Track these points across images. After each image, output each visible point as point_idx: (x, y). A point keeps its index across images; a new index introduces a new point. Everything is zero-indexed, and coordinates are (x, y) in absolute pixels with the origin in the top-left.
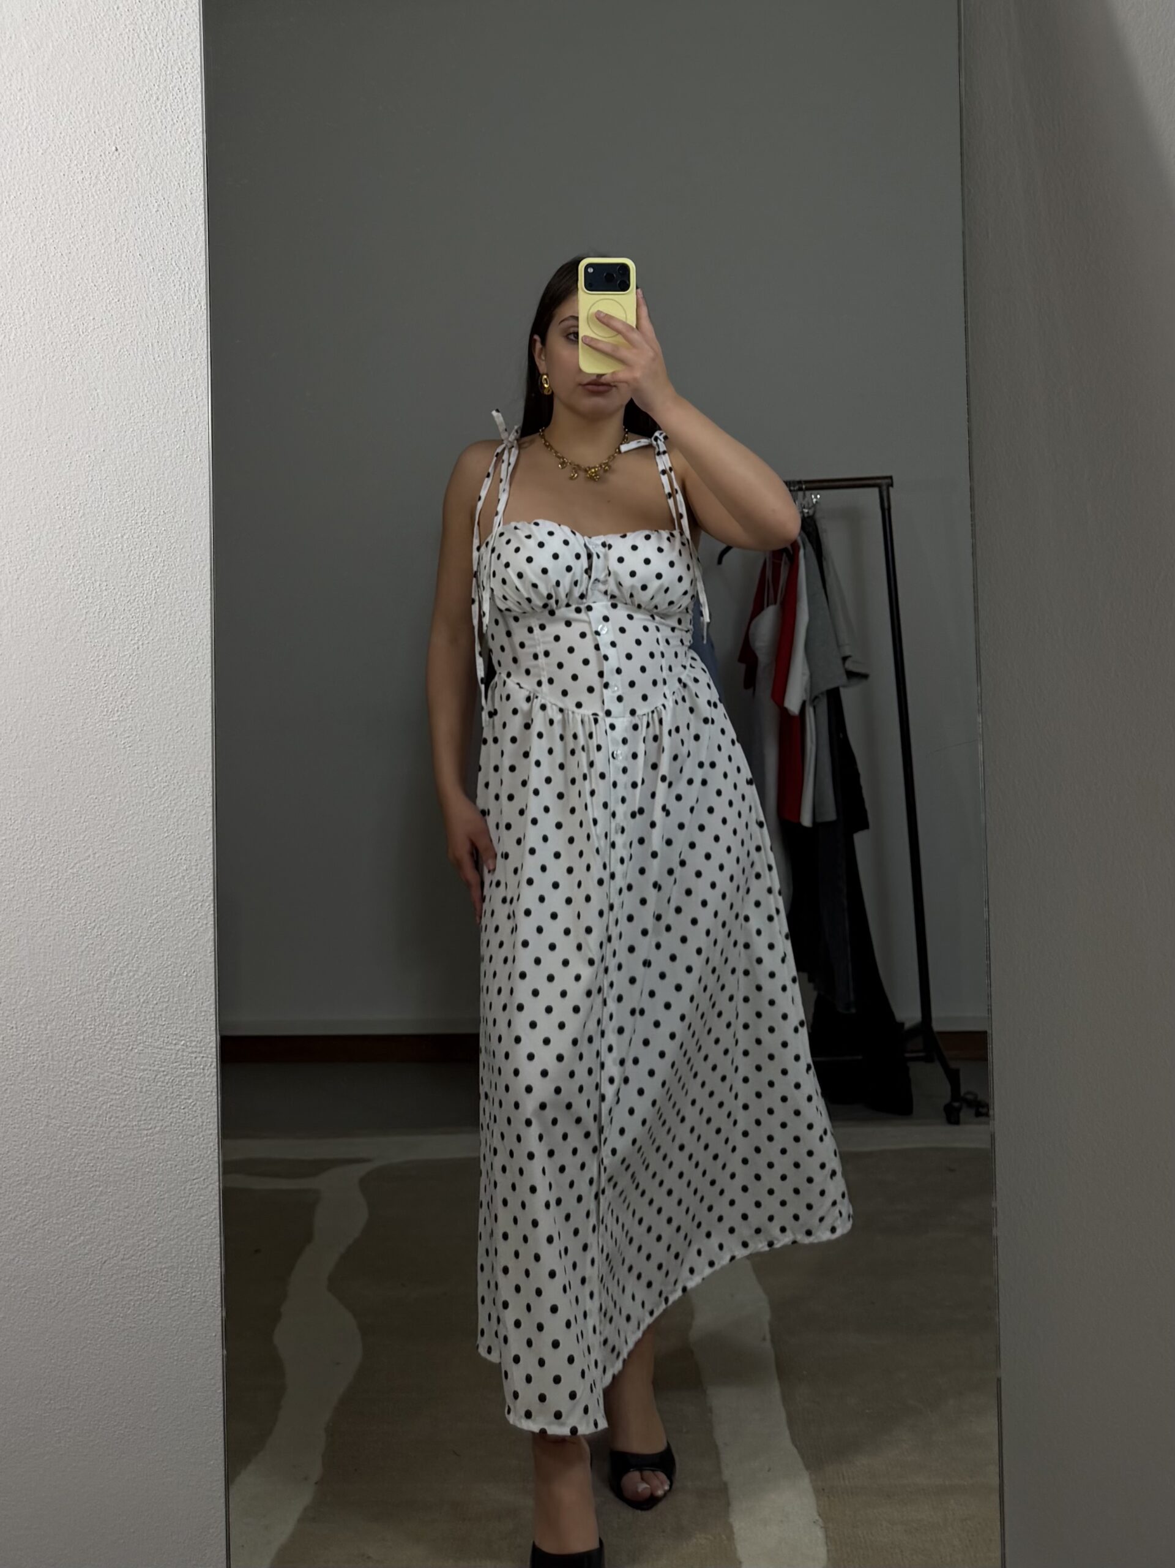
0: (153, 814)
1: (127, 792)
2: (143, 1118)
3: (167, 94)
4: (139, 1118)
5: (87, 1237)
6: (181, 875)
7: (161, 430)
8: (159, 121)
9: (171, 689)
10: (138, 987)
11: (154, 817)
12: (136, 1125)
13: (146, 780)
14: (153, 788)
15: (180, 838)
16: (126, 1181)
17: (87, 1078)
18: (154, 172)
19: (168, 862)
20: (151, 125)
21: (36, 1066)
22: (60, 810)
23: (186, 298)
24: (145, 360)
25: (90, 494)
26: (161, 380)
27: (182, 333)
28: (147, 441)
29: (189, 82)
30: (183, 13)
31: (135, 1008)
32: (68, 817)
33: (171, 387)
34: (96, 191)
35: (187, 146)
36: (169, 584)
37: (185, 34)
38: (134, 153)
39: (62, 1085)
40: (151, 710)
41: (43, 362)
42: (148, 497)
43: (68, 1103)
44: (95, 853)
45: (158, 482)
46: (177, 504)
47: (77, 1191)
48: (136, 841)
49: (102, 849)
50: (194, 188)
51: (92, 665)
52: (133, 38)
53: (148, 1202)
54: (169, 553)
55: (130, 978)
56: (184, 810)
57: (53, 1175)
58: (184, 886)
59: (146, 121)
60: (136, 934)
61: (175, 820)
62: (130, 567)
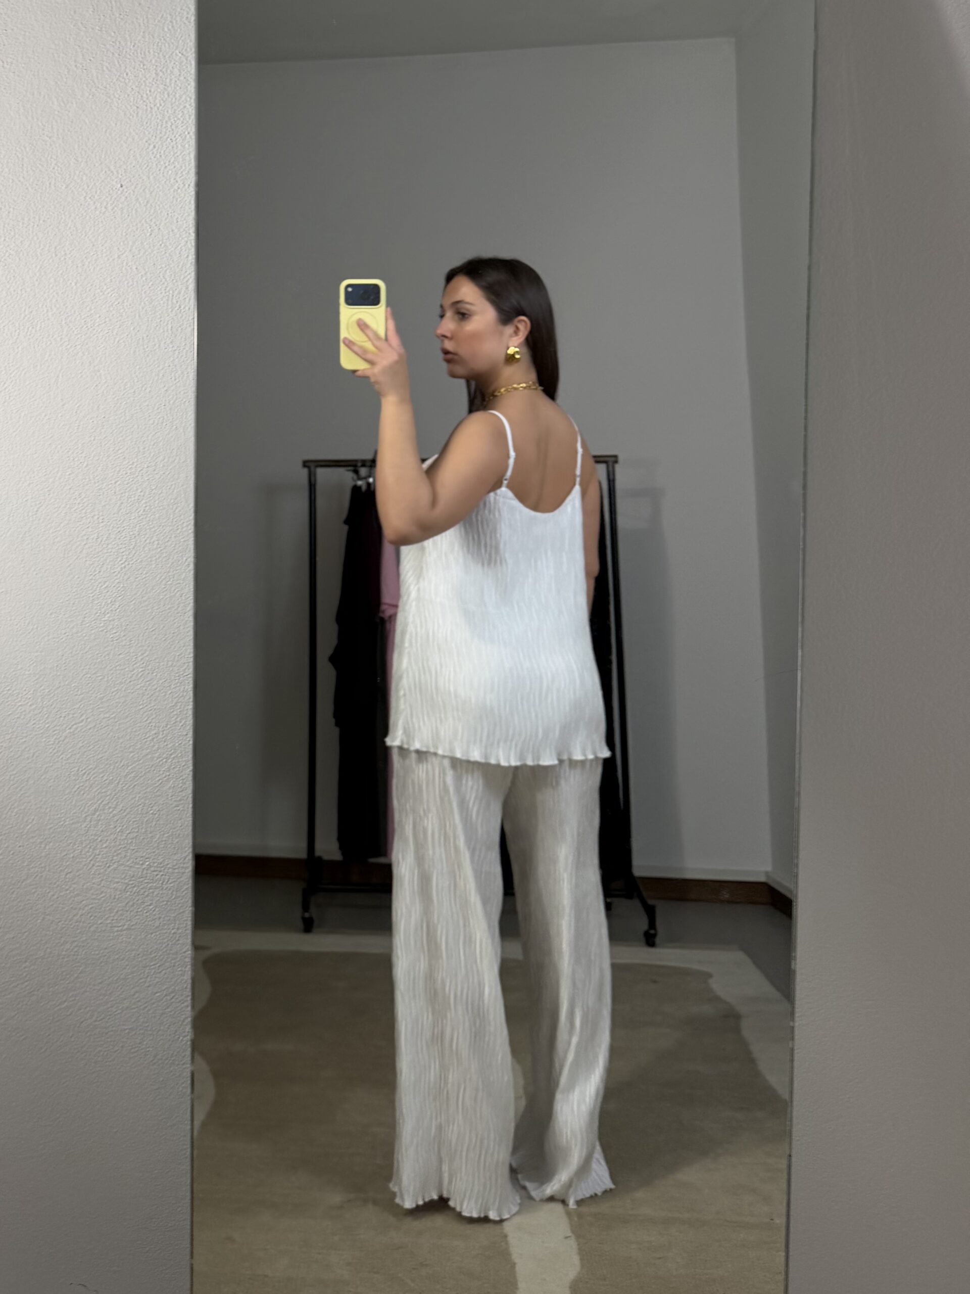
1: (112, 674)
2: (116, 918)
4: (111, 918)
5: (71, 1003)
8: (154, 164)
10: (116, 820)
12: (110, 923)
14: (132, 671)
16: (101, 963)
17: (75, 886)
18: (149, 205)
20: (148, 168)
21: (37, 876)
22: (62, 684)
25: (92, 449)
31: (112, 836)
32: (69, 690)
34: (104, 219)
36: (149, 520)
38: (135, 187)
39: (55, 891)
40: (133, 614)
41: (61, 348)
42: (136, 453)
43: (59, 904)
44: (87, 719)
45: (144, 442)
47: (64, 969)
48: (119, 710)
49: (92, 715)
51: (90, 578)
52: (137, 99)
53: (116, 980)
55: (110, 813)
57: (46, 956)
59: (145, 164)
60: (115, 781)
62: (120, 506)
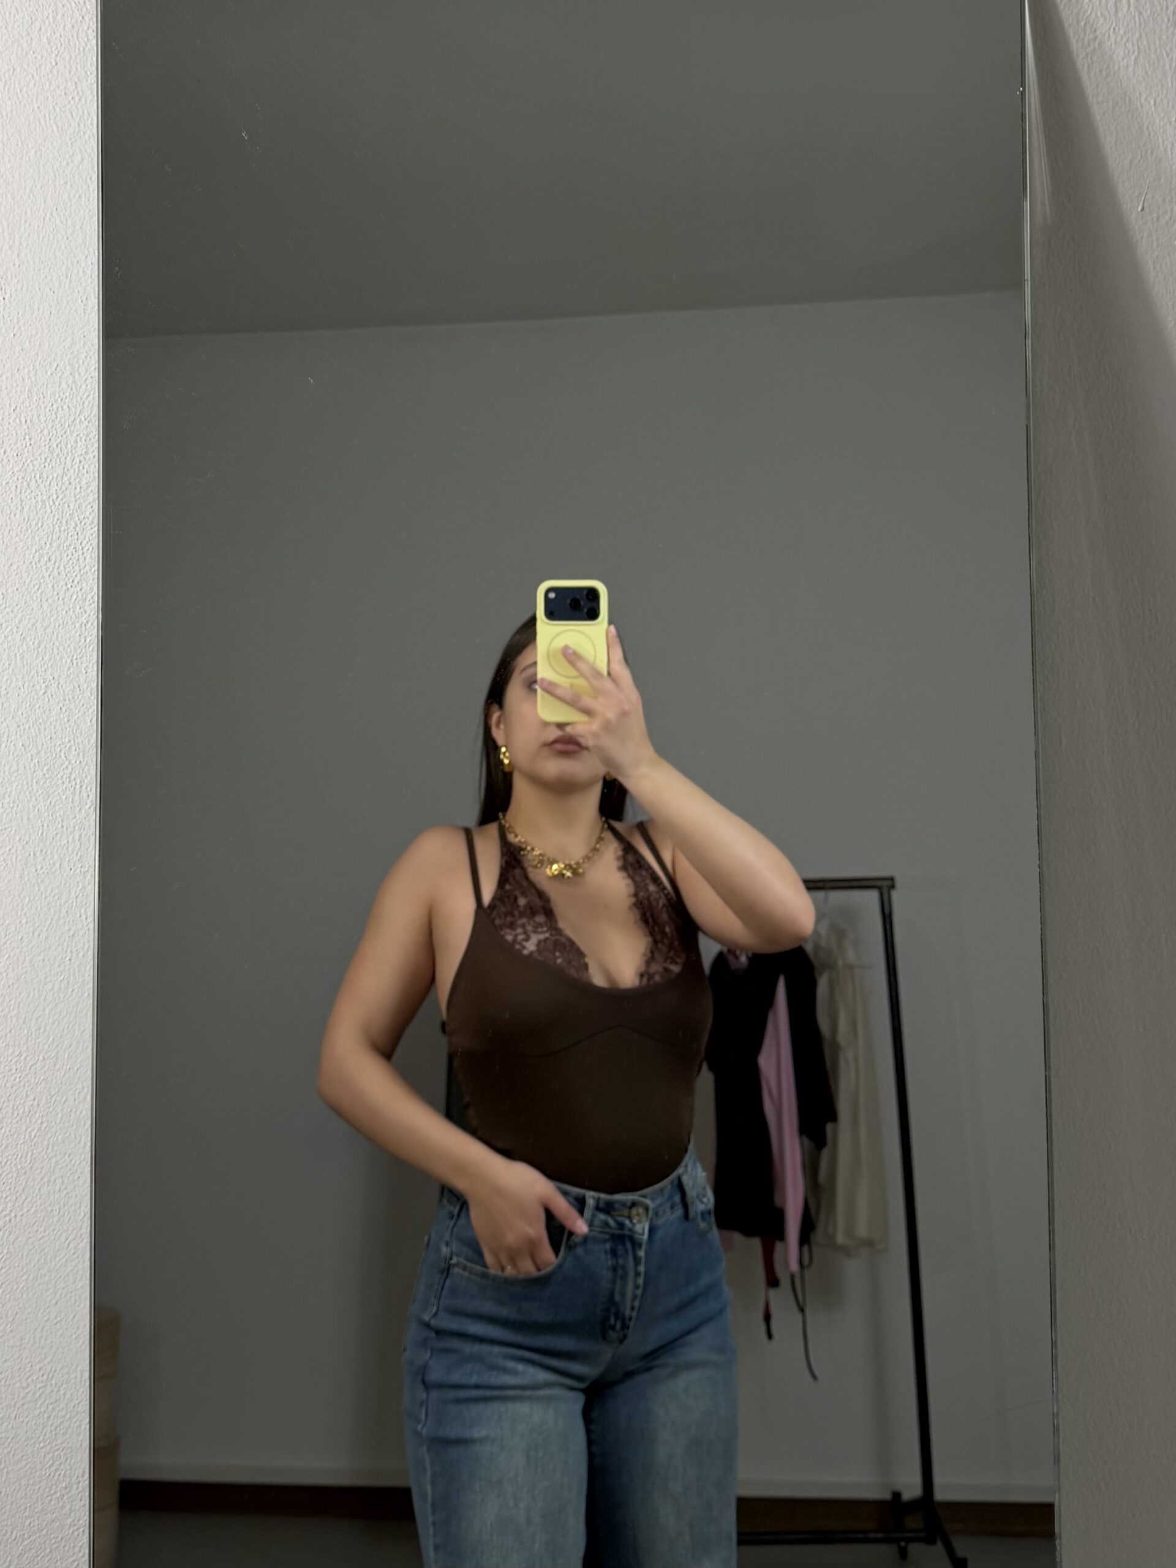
0: (27, 1419)
3: (61, 553)
6: (58, 1495)
7: (41, 957)
8: (50, 586)
9: (48, 1271)
11: (28, 1422)
13: (18, 1379)
15: (58, 1450)
19: (44, 1478)
20: (40, 591)
23: (77, 797)
24: (26, 873)
26: (44, 896)
27: (71, 838)
28: (25, 970)
29: (87, 539)
30: (82, 458)
33: (56, 906)
35: (82, 616)
36: (48, 1145)
37: (84, 482)
40: (25, 1296)
42: (25, 1038)
45: (37, 1019)
46: (60, 1046)
50: (91, 665)
52: (21, 490)
54: (49, 1108)
56: (63, 1417)
58: (63, 1507)
59: (34, 586)
61: (53, 1428)
